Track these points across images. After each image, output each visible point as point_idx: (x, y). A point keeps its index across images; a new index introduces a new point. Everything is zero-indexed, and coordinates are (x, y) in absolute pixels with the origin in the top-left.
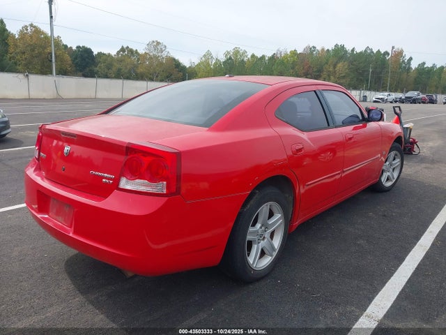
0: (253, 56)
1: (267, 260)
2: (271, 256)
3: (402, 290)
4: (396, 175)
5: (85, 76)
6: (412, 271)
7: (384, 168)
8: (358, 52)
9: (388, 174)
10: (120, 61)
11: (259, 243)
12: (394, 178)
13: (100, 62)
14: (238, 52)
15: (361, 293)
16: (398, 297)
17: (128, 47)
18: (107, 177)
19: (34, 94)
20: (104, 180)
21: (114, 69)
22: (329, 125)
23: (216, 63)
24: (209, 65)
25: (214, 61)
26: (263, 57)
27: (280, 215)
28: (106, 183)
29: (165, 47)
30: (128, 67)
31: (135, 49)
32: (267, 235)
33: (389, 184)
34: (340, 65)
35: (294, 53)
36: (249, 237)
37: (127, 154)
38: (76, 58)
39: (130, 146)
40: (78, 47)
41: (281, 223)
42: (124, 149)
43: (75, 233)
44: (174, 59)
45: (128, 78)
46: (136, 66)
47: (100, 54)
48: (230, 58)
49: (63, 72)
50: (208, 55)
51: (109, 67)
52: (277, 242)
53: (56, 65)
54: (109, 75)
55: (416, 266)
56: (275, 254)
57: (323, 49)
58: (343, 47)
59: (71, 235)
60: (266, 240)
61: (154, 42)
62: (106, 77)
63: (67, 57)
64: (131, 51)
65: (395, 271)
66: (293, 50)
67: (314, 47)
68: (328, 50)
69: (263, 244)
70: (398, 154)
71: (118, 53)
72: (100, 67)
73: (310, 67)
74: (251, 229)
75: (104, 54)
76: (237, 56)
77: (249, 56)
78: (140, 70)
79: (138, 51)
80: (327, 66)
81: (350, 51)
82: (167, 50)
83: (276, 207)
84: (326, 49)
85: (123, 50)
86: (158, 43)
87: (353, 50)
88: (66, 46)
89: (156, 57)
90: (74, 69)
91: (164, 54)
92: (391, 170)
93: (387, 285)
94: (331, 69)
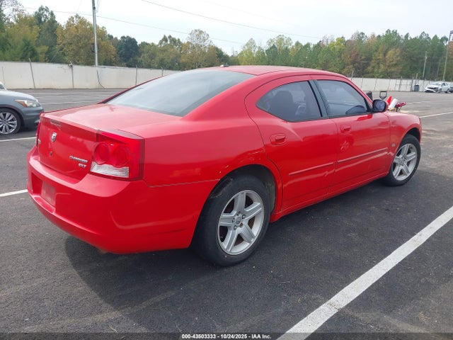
0: (298, 44)
1: (244, 247)
2: (250, 242)
3: (376, 282)
4: (411, 169)
5: (129, 66)
6: (395, 265)
7: (395, 161)
8: (412, 38)
9: (401, 167)
10: (163, 50)
11: (235, 229)
12: (408, 172)
13: (143, 52)
14: (282, 39)
15: (333, 282)
16: (369, 288)
17: (170, 37)
18: (82, 162)
19: (78, 84)
20: (80, 164)
21: (157, 59)
22: (322, 116)
23: (258, 52)
24: (251, 54)
25: (257, 50)
26: (308, 45)
27: (259, 204)
28: (81, 167)
29: (208, 35)
30: (171, 57)
31: (177, 39)
32: (245, 222)
33: (402, 178)
34: (391, 52)
35: (341, 40)
36: (221, 223)
37: (97, 141)
38: (120, 49)
39: (100, 133)
40: (123, 37)
41: (260, 212)
42: (95, 136)
43: (57, 212)
44: (217, 49)
45: (170, 68)
46: (179, 56)
47: (144, 44)
48: (274, 46)
49: (107, 62)
50: (251, 43)
51: (152, 56)
52: (256, 230)
53: (98, 55)
54: (152, 65)
55: (400, 260)
56: (253, 241)
57: (374, 36)
58: (395, 33)
59: (53, 214)
60: (244, 227)
61: (196, 31)
62: (149, 67)
63: (112, 48)
64: (174, 41)
65: (377, 264)
66: (341, 37)
67: (363, 34)
68: (379, 36)
69: (239, 230)
70: (414, 147)
71: (161, 42)
72: (143, 58)
73: (358, 55)
74: (224, 215)
75: (147, 44)
76: (281, 44)
77: (294, 44)
78: (183, 60)
79: (181, 40)
80: (376, 54)
81: (403, 37)
82: (209, 39)
83: (254, 196)
84: (376, 35)
85: (165, 39)
86: (201, 32)
87: (407, 36)
88: (111, 37)
89: (199, 47)
90: (118, 59)
91: (207, 43)
92: (406, 164)
93: (362, 277)
94: (381, 57)
